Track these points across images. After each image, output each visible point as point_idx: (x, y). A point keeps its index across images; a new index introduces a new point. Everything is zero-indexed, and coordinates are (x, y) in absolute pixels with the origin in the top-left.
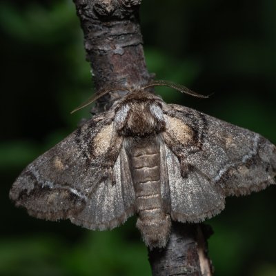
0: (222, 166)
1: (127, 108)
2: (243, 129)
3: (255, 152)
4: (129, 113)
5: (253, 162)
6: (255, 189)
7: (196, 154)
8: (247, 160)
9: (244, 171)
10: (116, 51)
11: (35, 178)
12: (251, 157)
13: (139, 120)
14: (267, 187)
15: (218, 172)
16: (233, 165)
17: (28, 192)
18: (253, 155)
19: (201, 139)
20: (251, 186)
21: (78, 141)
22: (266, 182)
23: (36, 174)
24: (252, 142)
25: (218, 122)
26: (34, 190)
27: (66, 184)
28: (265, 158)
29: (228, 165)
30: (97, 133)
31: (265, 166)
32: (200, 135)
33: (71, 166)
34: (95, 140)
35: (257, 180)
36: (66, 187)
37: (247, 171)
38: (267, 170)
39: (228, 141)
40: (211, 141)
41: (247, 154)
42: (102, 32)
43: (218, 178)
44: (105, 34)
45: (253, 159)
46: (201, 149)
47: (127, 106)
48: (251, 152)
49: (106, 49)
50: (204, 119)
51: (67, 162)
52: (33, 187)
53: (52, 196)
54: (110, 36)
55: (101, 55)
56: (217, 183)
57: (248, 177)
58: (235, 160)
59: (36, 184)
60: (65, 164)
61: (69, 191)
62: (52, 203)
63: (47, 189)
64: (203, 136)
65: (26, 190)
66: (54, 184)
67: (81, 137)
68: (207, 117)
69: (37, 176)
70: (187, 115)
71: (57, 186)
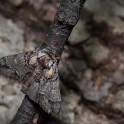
0: (45, 92)
1: (44, 54)
2: (60, 94)
3: (54, 101)
4: (43, 56)
5: (51, 103)
6: (43, 108)
7: (44, 82)
8: (51, 100)
9: (47, 101)
10: (56, 34)
11: (6, 62)
12: (52, 101)
13: (43, 60)
14: (46, 112)
15: (42, 92)
16: (47, 96)
17: (2, 65)
18: (53, 101)
19: (49, 81)
20: (43, 106)
21: (25, 56)
22: (47, 110)
23: (7, 61)
24: (57, 99)
25: (58, 84)
26: (4, 65)
27: (15, 69)
28: (55, 106)
29: (46, 94)
30: (32, 56)
31: (52, 107)
32: (51, 80)
33: (19, 63)
34: (31, 58)
35: (46, 107)
36: (15, 70)
37: (47, 102)
38: (51, 109)
39: (54, 91)
40: (50, 85)
41: (53, 99)
42: (56, 25)
43: (40, 92)
44: (57, 26)
45: (52, 102)
46: (46, 82)
47: (45, 54)
48: (54, 100)
49: (54, 31)
50: (57, 79)
51: (18, 61)
52: (4, 64)
53: (9, 70)
54: (58, 28)
55: (52, 32)
56: (38, 93)
57: (45, 103)
58: (49, 96)
59: (5, 64)
60: (18, 62)
61: (15, 71)
62: (8, 72)
63: (8, 67)
64: (51, 81)
65: (1, 64)
66: (12, 67)
67: (27, 55)
68: (58, 80)
69: (7, 62)
70: (55, 73)
71: (12, 68)
